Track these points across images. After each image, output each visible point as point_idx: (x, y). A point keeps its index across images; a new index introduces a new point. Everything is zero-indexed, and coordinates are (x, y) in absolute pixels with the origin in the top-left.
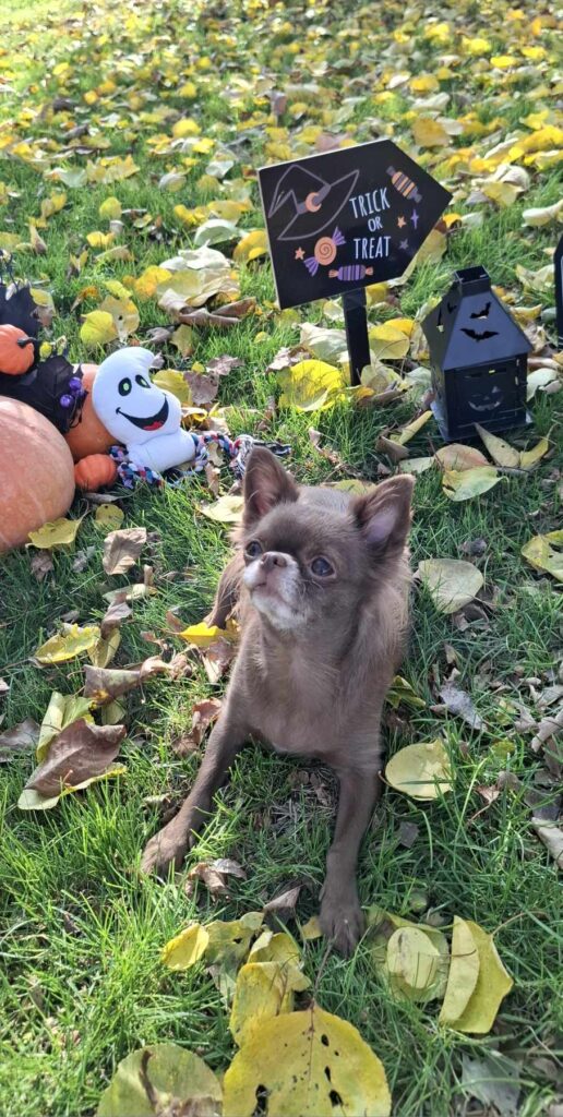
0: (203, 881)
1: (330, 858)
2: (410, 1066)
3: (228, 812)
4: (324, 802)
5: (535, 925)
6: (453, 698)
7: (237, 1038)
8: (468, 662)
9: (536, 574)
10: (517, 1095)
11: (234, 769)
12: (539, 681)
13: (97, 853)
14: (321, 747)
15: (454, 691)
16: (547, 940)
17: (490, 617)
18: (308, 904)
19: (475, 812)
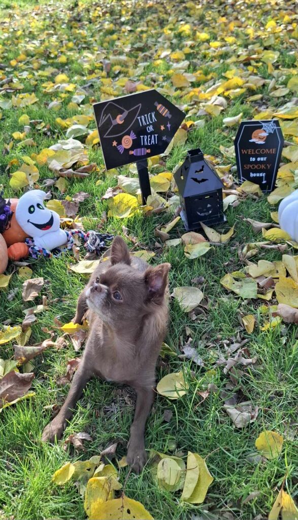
0: (72, 444)
1: (132, 428)
3: (84, 410)
4: (129, 403)
5: (224, 453)
6: (189, 351)
7: (88, 513)
8: (196, 334)
9: (226, 292)
11: (86, 390)
12: (228, 342)
13: (21, 433)
14: (128, 379)
15: (189, 348)
16: (230, 459)
17: (206, 313)
18: (121, 451)
19: (198, 403)
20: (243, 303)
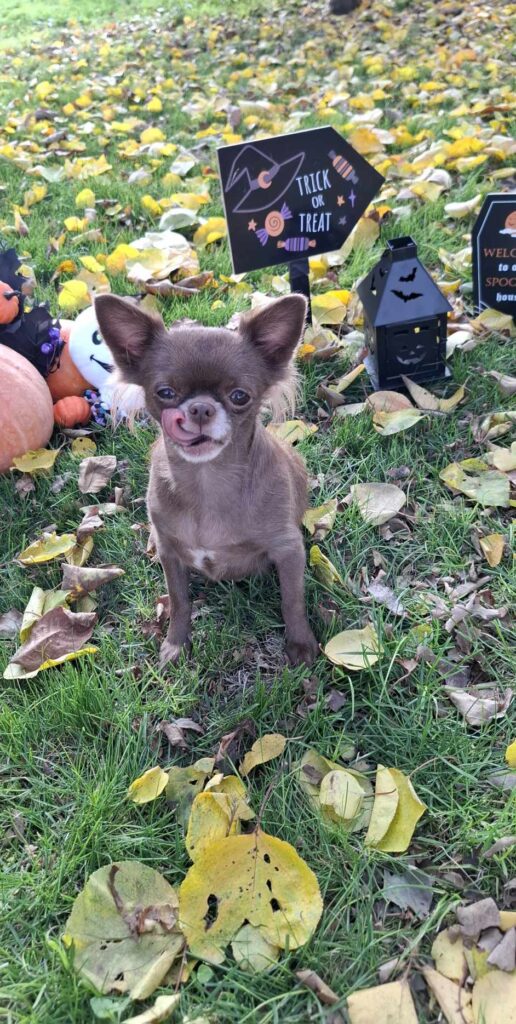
0: (166, 737)
2: (339, 878)
5: (448, 768)
6: (379, 592)
7: (192, 854)
8: (392, 566)
9: (451, 494)
10: (430, 900)
12: (452, 580)
15: (379, 587)
16: (456, 779)
17: (412, 530)
19: (396, 680)
20: (482, 513)
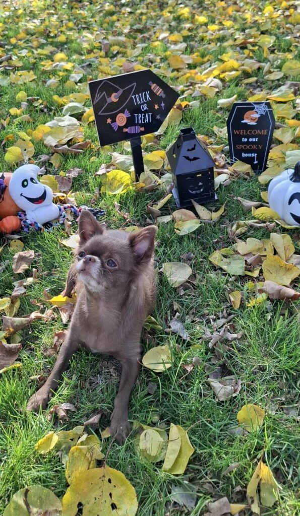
0: (57, 414)
1: (116, 401)
2: (148, 490)
3: (69, 381)
4: (114, 375)
5: (206, 425)
6: (175, 326)
7: (69, 481)
8: (183, 309)
9: (215, 268)
10: (196, 500)
11: (72, 361)
12: (215, 317)
13: (6, 402)
14: (113, 349)
15: (176, 323)
16: (211, 431)
17: (194, 288)
18: (105, 422)
19: (182, 376)
20: (230, 280)
